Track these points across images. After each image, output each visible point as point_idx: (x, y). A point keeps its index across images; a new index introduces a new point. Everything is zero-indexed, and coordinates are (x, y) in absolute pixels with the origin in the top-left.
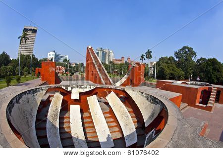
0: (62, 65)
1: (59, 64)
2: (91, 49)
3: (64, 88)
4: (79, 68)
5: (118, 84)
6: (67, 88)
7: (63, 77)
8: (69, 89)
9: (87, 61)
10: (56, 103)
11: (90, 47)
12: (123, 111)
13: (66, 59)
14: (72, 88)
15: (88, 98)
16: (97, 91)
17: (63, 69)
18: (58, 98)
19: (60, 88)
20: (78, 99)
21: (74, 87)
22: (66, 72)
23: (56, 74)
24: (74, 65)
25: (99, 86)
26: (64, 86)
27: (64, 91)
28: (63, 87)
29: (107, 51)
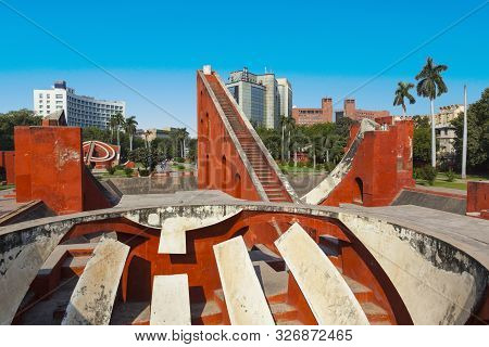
3: (135, 219)
5: (314, 197)
6: (144, 218)
8: (153, 220)
9: (201, 122)
10: (100, 274)
12: (336, 290)
14: (163, 216)
15: (216, 248)
16: (246, 222)
17: (111, 152)
18: (109, 255)
19: (119, 219)
20: (184, 251)
21: (171, 215)
24: (151, 138)
25: (253, 206)
26: (133, 212)
27: (133, 231)
28: (129, 216)
29: (266, 80)
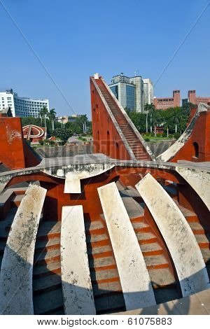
0: (38, 122)
1: (30, 121)
2: (99, 81)
3: (49, 173)
4: (77, 126)
6: (55, 172)
7: (43, 148)
8: (60, 174)
10: (30, 206)
11: (96, 77)
13: (45, 109)
14: (65, 171)
15: (99, 189)
16: (117, 173)
17: (42, 132)
18: (34, 194)
19: (39, 173)
20: (80, 192)
21: (71, 170)
22: (48, 137)
23: (26, 144)
24: (65, 121)
25: (121, 163)
26: (47, 169)
27: (50, 180)
28: (45, 171)
29: (136, 81)
